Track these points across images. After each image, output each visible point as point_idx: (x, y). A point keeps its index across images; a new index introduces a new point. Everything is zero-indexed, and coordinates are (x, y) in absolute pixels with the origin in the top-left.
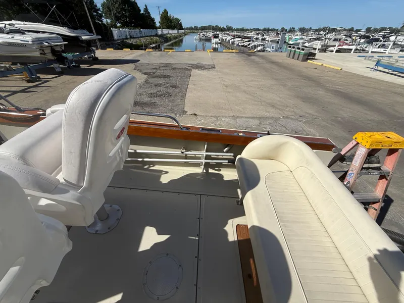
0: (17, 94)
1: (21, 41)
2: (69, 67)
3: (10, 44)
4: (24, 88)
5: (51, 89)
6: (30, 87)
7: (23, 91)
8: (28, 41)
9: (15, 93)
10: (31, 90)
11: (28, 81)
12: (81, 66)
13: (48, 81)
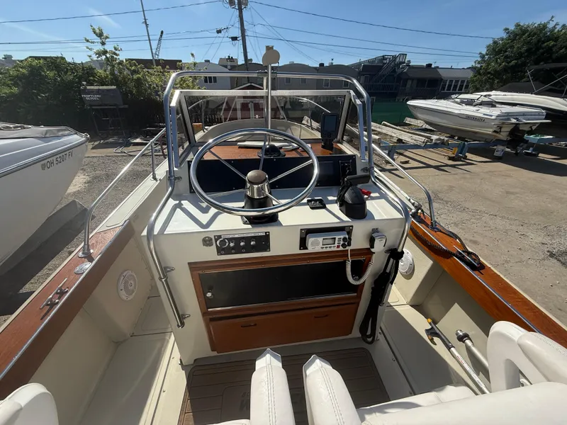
0: (429, 169)
1: (484, 114)
2: (516, 154)
3: (468, 117)
4: (440, 164)
5: (468, 176)
6: (447, 165)
7: (437, 168)
8: (491, 116)
9: (429, 166)
10: (445, 168)
11: (450, 158)
12: (540, 155)
13: (473, 164)
